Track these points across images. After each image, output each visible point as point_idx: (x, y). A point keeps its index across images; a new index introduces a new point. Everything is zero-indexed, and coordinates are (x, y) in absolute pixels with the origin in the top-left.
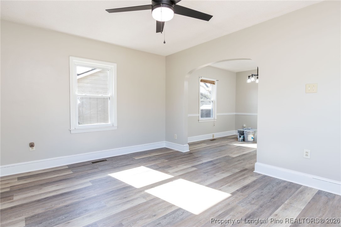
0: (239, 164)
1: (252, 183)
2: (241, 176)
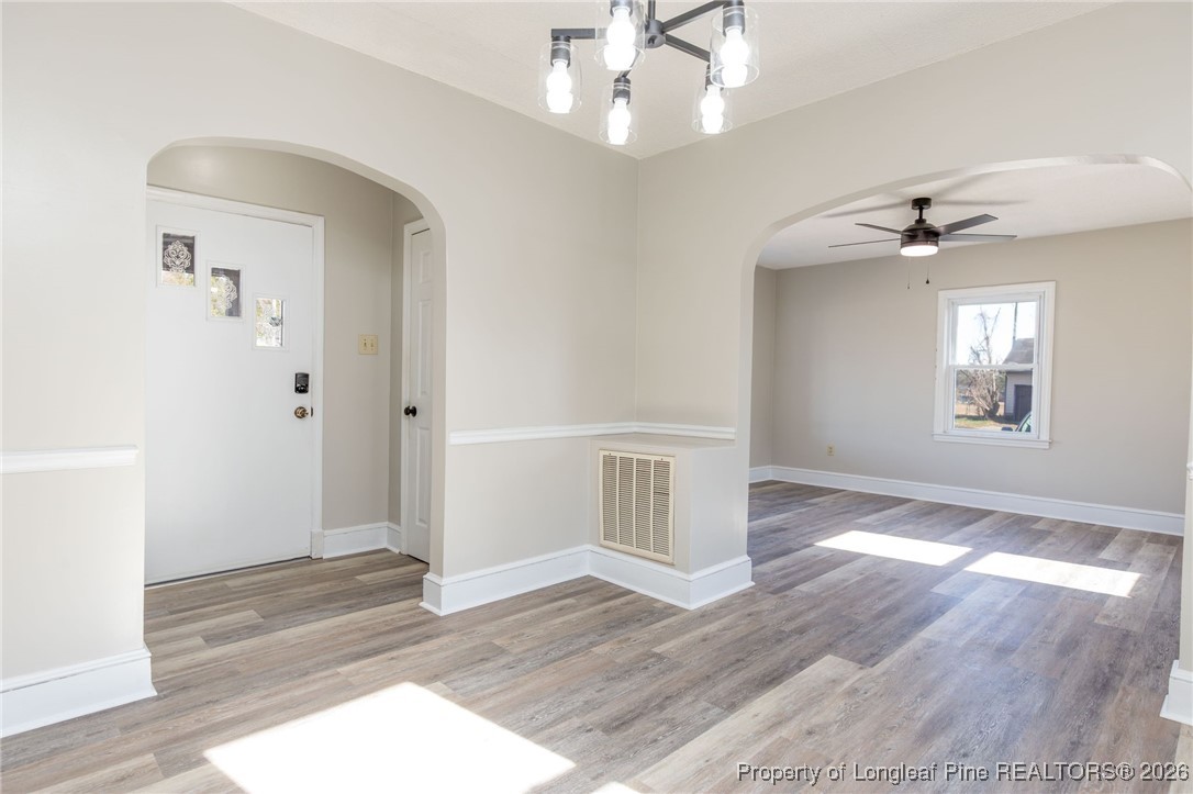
0: (801, 613)
1: (767, 561)
2: (793, 573)
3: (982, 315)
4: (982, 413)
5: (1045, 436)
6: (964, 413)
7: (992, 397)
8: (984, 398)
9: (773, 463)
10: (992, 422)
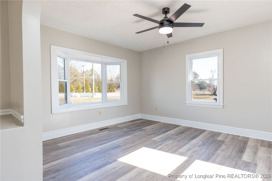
3: (211, 71)
4: (212, 94)
5: (222, 104)
6: (208, 94)
7: (214, 90)
8: (213, 90)
9: (141, 113)
10: (215, 96)
